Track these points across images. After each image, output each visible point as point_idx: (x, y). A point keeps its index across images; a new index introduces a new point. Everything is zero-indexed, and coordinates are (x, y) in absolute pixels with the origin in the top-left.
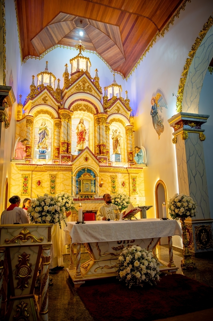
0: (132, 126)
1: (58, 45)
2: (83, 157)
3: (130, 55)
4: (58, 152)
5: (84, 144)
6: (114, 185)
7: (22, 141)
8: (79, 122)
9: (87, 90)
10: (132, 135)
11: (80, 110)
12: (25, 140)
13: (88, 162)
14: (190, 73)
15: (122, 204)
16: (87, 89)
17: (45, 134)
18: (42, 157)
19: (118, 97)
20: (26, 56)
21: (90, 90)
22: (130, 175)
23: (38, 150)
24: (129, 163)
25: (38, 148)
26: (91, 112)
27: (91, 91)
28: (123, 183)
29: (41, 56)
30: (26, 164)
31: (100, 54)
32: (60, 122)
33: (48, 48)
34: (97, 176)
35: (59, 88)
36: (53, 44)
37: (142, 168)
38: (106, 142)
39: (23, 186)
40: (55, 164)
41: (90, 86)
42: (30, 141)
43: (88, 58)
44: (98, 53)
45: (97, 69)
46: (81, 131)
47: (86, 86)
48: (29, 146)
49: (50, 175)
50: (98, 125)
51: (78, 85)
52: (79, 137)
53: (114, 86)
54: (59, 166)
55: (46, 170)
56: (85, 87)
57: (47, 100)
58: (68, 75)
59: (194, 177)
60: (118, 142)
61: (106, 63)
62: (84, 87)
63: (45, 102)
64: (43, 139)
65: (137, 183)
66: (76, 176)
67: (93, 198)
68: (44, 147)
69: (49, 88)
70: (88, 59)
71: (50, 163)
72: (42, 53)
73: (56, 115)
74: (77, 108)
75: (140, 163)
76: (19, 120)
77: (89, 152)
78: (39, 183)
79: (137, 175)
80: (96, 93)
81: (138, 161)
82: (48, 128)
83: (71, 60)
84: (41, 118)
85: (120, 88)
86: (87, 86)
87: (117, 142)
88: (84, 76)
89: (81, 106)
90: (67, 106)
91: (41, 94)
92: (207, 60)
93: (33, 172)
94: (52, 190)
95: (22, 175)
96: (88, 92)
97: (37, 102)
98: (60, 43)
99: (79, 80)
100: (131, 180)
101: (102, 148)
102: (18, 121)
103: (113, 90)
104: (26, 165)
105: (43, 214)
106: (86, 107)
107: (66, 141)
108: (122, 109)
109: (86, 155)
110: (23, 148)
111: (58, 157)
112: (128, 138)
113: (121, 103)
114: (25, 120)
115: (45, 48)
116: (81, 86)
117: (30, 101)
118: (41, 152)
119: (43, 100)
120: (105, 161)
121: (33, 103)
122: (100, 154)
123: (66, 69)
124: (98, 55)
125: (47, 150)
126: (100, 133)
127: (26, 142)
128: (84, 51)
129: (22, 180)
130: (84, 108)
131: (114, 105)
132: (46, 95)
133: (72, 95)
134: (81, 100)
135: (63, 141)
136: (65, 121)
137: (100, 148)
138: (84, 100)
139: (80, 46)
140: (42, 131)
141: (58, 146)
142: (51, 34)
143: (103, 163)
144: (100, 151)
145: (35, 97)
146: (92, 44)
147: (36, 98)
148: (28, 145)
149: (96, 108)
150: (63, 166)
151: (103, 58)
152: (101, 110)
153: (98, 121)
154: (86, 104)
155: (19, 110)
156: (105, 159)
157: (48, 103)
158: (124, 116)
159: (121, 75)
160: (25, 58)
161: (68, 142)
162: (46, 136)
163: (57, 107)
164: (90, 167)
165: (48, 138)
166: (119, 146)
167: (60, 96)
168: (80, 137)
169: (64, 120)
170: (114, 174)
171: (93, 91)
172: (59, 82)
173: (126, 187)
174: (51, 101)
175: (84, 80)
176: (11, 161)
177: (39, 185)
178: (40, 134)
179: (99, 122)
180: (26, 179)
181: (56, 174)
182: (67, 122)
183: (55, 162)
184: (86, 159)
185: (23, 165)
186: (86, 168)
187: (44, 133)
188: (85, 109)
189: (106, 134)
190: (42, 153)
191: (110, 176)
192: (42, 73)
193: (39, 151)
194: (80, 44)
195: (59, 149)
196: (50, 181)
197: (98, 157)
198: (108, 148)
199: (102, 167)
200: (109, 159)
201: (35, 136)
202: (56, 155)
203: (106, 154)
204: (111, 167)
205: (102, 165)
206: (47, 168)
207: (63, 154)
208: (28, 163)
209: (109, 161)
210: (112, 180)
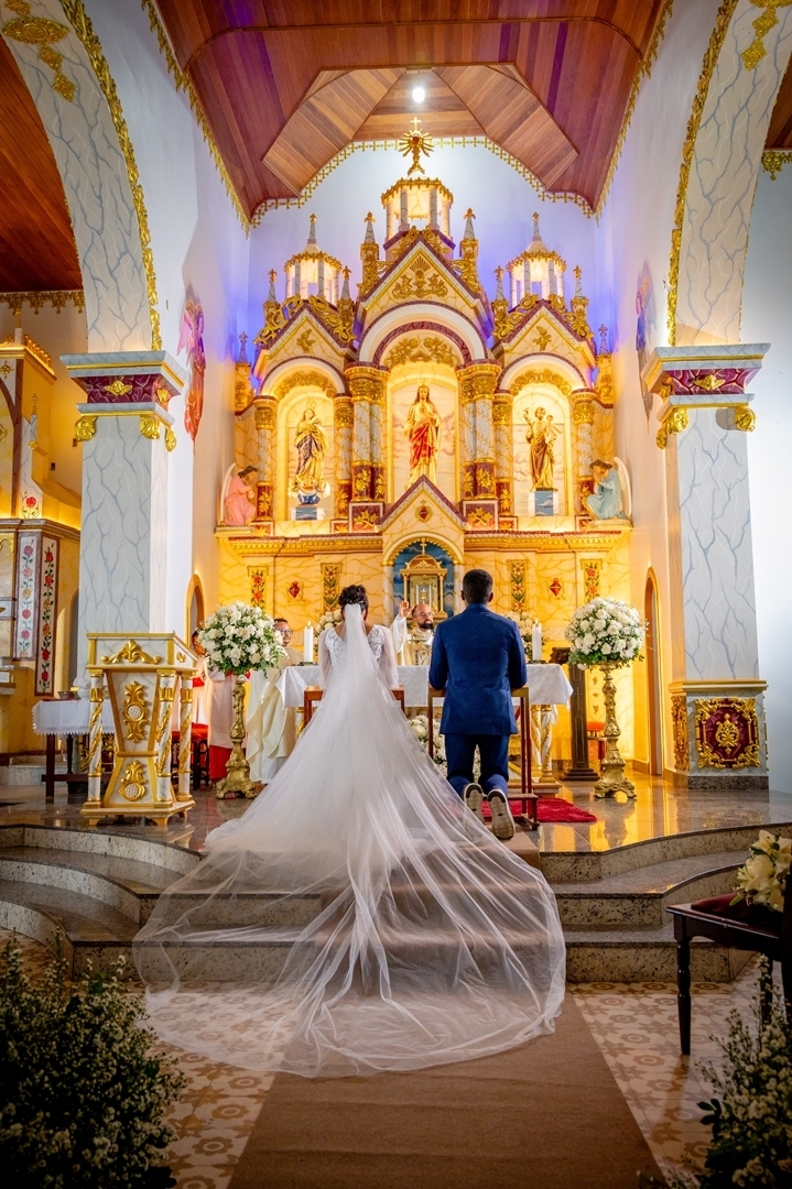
0: (588, 390)
1: (356, 144)
2: (412, 505)
3: (588, 136)
4: (348, 497)
5: (432, 465)
6: (518, 589)
7: (242, 475)
8: (415, 397)
9: (429, 292)
10: (591, 424)
11: (414, 359)
12: (249, 469)
13: (429, 522)
14: (690, 212)
16: (430, 288)
17: (313, 444)
18: (306, 516)
19: (545, 296)
20: (258, 204)
21: (439, 288)
22: (578, 558)
23: (295, 495)
24: (578, 518)
25: (294, 490)
26: (450, 362)
27: (444, 294)
28: (555, 583)
29: (303, 194)
30: (254, 538)
31: (499, 141)
32: (351, 405)
33: (325, 163)
34: (459, 564)
35: (346, 299)
36: (339, 145)
37: (619, 532)
38: (498, 454)
39: (252, 600)
40: (338, 532)
41: (439, 278)
42: (268, 470)
43: (437, 181)
44: (492, 139)
45: (470, 211)
46: (421, 425)
47: (426, 280)
48: (267, 484)
49: (322, 564)
50: (470, 401)
51: (400, 281)
52: (415, 446)
53: (530, 260)
54: (344, 538)
55: (310, 551)
56: (425, 283)
57: (310, 343)
58: (372, 249)
59: (705, 551)
60: (545, 449)
61: (521, 169)
62: (420, 285)
63: (306, 350)
64: (306, 460)
65: (603, 581)
66: (393, 566)
68: (310, 485)
69: (313, 306)
70: (436, 183)
71: (325, 530)
72: (307, 183)
73: (340, 388)
74: (401, 356)
75: (606, 515)
76: (241, 410)
77: (430, 491)
78: (295, 589)
79: (602, 555)
80: (459, 298)
81: (600, 511)
82: (320, 428)
83: (385, 197)
84: (303, 396)
85: (551, 263)
86: (430, 279)
87: (541, 449)
88: (420, 246)
89: (416, 346)
90: (366, 354)
91: (292, 327)
92: (743, 162)
93: (278, 559)
95: (248, 567)
96: (435, 298)
97: (283, 351)
98: (361, 134)
99: (401, 265)
100: (581, 575)
101: (481, 473)
102: (238, 414)
103: (527, 272)
104: (257, 541)
105: (225, 643)
106: (434, 347)
107: (365, 463)
108: (559, 337)
109: (424, 502)
110: (247, 493)
111: (345, 511)
112: (580, 434)
113: (551, 316)
114: (253, 409)
115: (314, 164)
116: (410, 280)
117: (264, 352)
118: (302, 499)
119: (302, 345)
120: (488, 517)
121: (271, 357)
122: (475, 494)
123: (370, 231)
124: (491, 146)
125: (320, 491)
126: (475, 426)
127: (252, 475)
128: (427, 155)
129: (249, 582)
130: (427, 352)
131: (527, 326)
132: (310, 327)
133: (381, 317)
134: (413, 326)
135: (358, 464)
136: (362, 400)
137: (474, 475)
138: (422, 325)
139: (416, 139)
140: (303, 436)
141: (346, 480)
142: (324, 118)
143: (481, 521)
144: (475, 483)
145: (276, 339)
146: (467, 112)
147: (280, 341)
148: (262, 484)
149: (463, 347)
150: (354, 538)
151: (511, 154)
152: (477, 350)
153: (469, 390)
154: (433, 338)
155: (241, 380)
156: (488, 509)
157: (316, 350)
158: (563, 359)
159: (580, 201)
160: (257, 211)
161: (375, 466)
162: (317, 451)
163: (342, 359)
164: (433, 538)
166: (552, 461)
167: (350, 320)
168: (419, 443)
169: (358, 398)
170: (520, 556)
171: (450, 290)
172: (347, 276)
173: (565, 595)
174: (325, 345)
175: (421, 261)
176: (215, 531)
177: (295, 594)
178: (299, 446)
179: (471, 391)
180: (258, 580)
181: (341, 563)
182: (371, 404)
183: (337, 527)
184: (424, 513)
185: (248, 541)
186: (423, 540)
187: (311, 443)
188: (430, 354)
189: (497, 428)
190: (304, 504)
191: (508, 561)
192: (296, 257)
193: (299, 496)
194: (416, 132)
195: (348, 489)
196: (323, 583)
197: (465, 503)
198: (506, 474)
199: (474, 536)
200: (508, 510)
201: (288, 453)
202: (343, 506)
203: (493, 493)
204: (507, 535)
205: (475, 529)
206: (313, 548)
207: (357, 502)
208: (262, 533)
209: (507, 514)
210: (512, 575)
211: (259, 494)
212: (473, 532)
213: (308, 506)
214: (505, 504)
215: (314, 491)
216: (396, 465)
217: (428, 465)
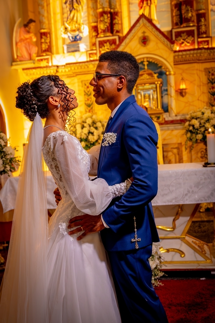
2: (136, 37)
4: (96, 34)
7: (25, 26)
13: (148, 47)
15: (202, 129)
18: (73, 49)
23: (66, 36)
30: (38, 68)
34: (169, 74)
40: (92, 59)
42: (45, 21)
48: (46, 31)
49: (82, 82)
55: (74, 73)
64: (71, 11)
67: (161, 119)
94: (88, 110)
101: (184, 8)
104: (39, 70)
107: (106, 9)
109: (144, 32)
111: (95, 44)
118: (71, 38)
120: (190, 39)
122: (181, 24)
125: (81, 32)
127: (32, 25)
135: (101, 10)
137: (180, 10)
141: (95, 22)
143: (185, 43)
144: (180, 15)
148: (43, 31)
156: (190, 33)
161: (112, 10)
162: (77, 5)
165: (82, 7)
176: (12, 65)
183: (91, 55)
184: (144, 41)
185: (34, 70)
186: (145, 60)
193: (69, 37)
195: (95, 29)
196: (83, 93)
197: (174, 31)
198: (203, 7)
199: (180, 53)
200: (205, 33)
201: (63, 9)
202: (94, 40)
203: (193, 21)
204: (203, 51)
205: (182, 49)
206: (75, 71)
207: (102, 37)
208: (43, 64)
209: (205, 36)
210: (208, 79)
211: (41, 38)
212: (179, 51)
213: (74, 43)
214: (203, 29)
215: (77, 33)
216: (131, 9)
217: (150, 7)
